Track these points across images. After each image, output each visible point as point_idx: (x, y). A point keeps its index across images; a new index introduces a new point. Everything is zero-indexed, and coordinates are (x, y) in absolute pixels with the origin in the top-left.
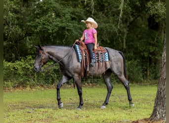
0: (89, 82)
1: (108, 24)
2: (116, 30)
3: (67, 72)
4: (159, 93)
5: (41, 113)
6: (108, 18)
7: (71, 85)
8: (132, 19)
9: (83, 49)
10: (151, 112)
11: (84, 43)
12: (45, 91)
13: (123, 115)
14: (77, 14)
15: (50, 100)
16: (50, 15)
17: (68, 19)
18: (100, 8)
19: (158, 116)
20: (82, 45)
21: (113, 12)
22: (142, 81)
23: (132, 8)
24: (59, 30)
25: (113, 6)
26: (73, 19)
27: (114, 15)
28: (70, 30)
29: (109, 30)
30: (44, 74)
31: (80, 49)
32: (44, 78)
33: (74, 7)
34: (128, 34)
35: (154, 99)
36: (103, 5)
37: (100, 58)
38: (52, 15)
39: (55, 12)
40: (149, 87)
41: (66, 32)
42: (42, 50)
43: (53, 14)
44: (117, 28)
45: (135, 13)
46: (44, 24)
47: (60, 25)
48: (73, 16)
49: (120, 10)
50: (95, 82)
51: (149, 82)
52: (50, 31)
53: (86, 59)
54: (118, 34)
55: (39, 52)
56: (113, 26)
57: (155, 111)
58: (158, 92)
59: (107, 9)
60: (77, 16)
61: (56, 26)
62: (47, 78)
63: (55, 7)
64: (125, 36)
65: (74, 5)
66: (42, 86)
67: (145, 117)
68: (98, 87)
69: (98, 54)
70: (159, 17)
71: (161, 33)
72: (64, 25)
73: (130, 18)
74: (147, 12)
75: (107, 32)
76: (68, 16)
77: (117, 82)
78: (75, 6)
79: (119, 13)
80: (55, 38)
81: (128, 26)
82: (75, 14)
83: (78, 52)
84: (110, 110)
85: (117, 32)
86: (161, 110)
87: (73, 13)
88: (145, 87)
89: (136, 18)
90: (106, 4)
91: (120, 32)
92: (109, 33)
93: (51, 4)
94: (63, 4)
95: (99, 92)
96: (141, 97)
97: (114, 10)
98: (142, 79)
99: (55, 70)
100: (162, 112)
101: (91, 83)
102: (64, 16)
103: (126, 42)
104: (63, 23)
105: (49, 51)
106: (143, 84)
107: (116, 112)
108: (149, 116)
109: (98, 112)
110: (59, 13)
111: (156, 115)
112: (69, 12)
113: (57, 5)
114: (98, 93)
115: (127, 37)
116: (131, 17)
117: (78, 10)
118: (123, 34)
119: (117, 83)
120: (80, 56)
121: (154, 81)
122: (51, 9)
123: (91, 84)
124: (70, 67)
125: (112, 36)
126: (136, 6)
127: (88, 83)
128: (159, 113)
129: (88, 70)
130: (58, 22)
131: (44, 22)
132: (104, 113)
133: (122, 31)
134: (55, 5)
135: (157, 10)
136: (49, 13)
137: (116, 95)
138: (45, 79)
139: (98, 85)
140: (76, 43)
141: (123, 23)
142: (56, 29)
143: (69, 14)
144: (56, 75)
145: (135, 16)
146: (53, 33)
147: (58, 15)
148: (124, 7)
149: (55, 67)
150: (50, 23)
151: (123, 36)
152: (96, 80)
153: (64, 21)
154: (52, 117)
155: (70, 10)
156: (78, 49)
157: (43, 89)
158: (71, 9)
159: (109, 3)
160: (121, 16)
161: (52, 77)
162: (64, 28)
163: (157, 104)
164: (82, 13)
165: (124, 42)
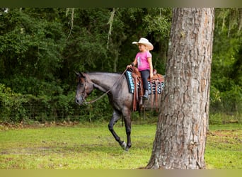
0: (69, 119)
1: (95, 43)
2: (105, 52)
3: (116, 106)
4: (158, 134)
5: (4, 160)
6: (95, 35)
7: (44, 123)
8: (125, 37)
9: (136, 77)
10: (148, 158)
11: (137, 70)
12: (11, 131)
13: (113, 163)
14: (53, 29)
15: (16, 143)
16: (17, 30)
17: (41, 37)
18: (84, 22)
19: (158, 165)
20: (135, 72)
21: (100, 27)
22: (137, 119)
23: (125, 23)
24: (29, 51)
25: (100, 19)
26: (48, 36)
27: (101, 32)
28: (44, 50)
29: (95, 51)
30: (8, 109)
31: (133, 77)
32: (9, 114)
33: (49, 21)
34: (119, 56)
35: (152, 141)
36: (88, 18)
37: (157, 89)
38: (20, 31)
39: (25, 27)
40: (146, 127)
41: (39, 53)
42: (84, 77)
43: (22, 29)
44: (106, 48)
45: (130, 29)
46: (10, 42)
47: (31, 44)
48: (48, 33)
49: (109, 25)
50: (77, 120)
51: (146, 120)
52: (18, 52)
53: (139, 89)
54: (106, 57)
55: (80, 80)
56: (101, 46)
57: (153, 157)
58: (157, 132)
59: (93, 24)
60: (53, 32)
61: (25, 45)
62: (13, 114)
63: (24, 20)
64: (116, 59)
65: (49, 18)
66: (6, 124)
67: (141, 166)
68: (81, 126)
69: (154, 83)
70: (160, 35)
71: (162, 55)
72: (36, 43)
73: (122, 36)
74: (144, 28)
75: (92, 53)
76: (41, 32)
77: (105, 119)
78: (51, 19)
79: (108, 29)
80: (24, 60)
81: (120, 47)
82: (51, 30)
83: (131, 80)
84: (95, 156)
85: (105, 53)
86: (161, 157)
87: (47, 29)
88: (141, 127)
89: (131, 36)
90: (91, 17)
91: (109, 54)
92: (96, 55)
93: (18, 15)
94: (35, 16)
95: (82, 133)
96: (136, 139)
97: (102, 25)
98: (138, 116)
99: (23, 103)
100: (162, 159)
101: (71, 120)
102: (36, 32)
103: (117, 68)
104: (34, 41)
105: (93, 79)
106: (138, 122)
107: (103, 160)
108: (146, 164)
109: (80, 159)
110: (29, 28)
111: (154, 164)
112: (43, 26)
113: (27, 18)
114: (80, 134)
115: (118, 60)
116: (123, 34)
117: (54, 24)
118: (114, 56)
119: (104, 121)
120: (132, 85)
121: (153, 119)
122: (19, 22)
123: (71, 122)
124: (119, 98)
125: (99, 59)
126: (130, 20)
127: (67, 121)
128: (158, 161)
129: (141, 103)
130: (27, 40)
131: (10, 40)
132: (87, 160)
133: (112, 52)
134: (25, 18)
135: (157, 26)
136: (16, 27)
137: (103, 136)
138: (11, 116)
139: (81, 124)
140: (128, 70)
141: (114, 42)
142: (26, 49)
143: (43, 30)
144: (24, 110)
145: (129, 33)
146: (21, 54)
147: (28, 31)
148: (114, 22)
149: (23, 100)
150: (18, 41)
151: (114, 59)
152: (77, 117)
153: (37, 38)
154: (18, 166)
155: (43, 24)
156: (130, 77)
157: (7, 128)
158: (46, 23)
159: (95, 15)
160: (110, 32)
161: (19, 112)
162: (35, 48)
163: (155, 149)
164: (60, 28)
165: (115, 67)
